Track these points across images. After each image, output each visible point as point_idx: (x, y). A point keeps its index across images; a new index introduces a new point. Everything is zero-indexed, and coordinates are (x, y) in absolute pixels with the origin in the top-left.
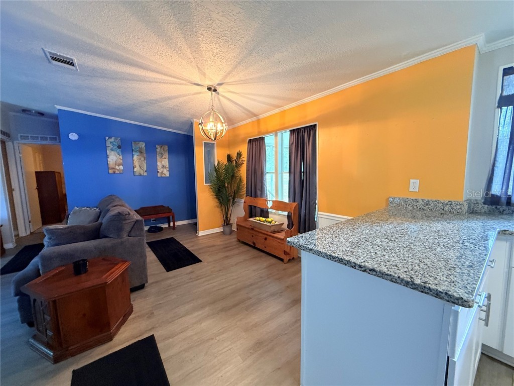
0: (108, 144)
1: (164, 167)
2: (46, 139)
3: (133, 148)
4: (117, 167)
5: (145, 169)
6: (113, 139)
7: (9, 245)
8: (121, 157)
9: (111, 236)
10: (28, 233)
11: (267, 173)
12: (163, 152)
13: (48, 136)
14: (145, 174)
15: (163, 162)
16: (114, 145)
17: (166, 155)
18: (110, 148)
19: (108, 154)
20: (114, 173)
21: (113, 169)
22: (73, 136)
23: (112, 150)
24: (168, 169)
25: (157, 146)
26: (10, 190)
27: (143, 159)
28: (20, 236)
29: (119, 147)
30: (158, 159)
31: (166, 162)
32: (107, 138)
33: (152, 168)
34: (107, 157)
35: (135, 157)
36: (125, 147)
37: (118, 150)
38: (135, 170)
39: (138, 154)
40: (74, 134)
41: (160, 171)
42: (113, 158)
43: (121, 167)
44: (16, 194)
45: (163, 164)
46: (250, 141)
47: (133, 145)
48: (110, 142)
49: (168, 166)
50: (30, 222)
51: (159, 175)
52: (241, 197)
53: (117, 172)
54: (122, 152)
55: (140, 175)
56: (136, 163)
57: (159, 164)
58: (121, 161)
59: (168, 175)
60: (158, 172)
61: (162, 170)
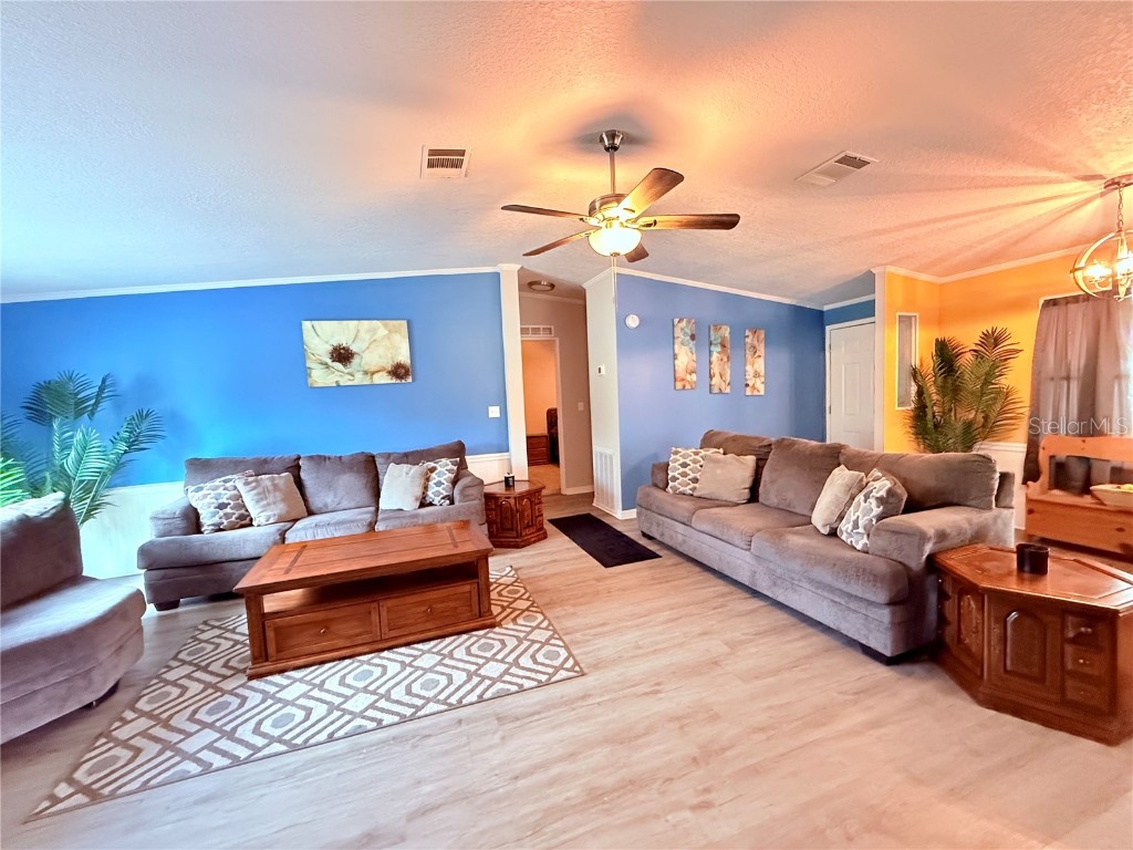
0: (678, 333)
1: (757, 375)
3: (712, 338)
4: (688, 377)
5: (728, 379)
6: (684, 324)
8: (694, 357)
12: (756, 344)
13: (542, 327)
14: (728, 390)
15: (756, 365)
16: (685, 334)
17: (761, 349)
18: (679, 340)
19: (676, 351)
20: (684, 387)
21: (683, 380)
22: (634, 322)
23: (682, 343)
24: (763, 379)
25: (747, 333)
27: (726, 359)
29: (692, 337)
30: (749, 355)
31: (760, 365)
32: (676, 320)
33: (738, 378)
34: (675, 357)
35: (715, 356)
36: (700, 337)
37: (692, 343)
38: (714, 382)
39: (719, 349)
41: (751, 384)
42: (684, 358)
43: (694, 377)
45: (756, 369)
47: (712, 332)
48: (682, 329)
49: (762, 373)
51: (749, 392)
53: (687, 386)
54: (696, 345)
55: (721, 392)
56: (716, 370)
57: (749, 368)
58: (695, 364)
59: (762, 393)
60: (747, 385)
61: (754, 380)
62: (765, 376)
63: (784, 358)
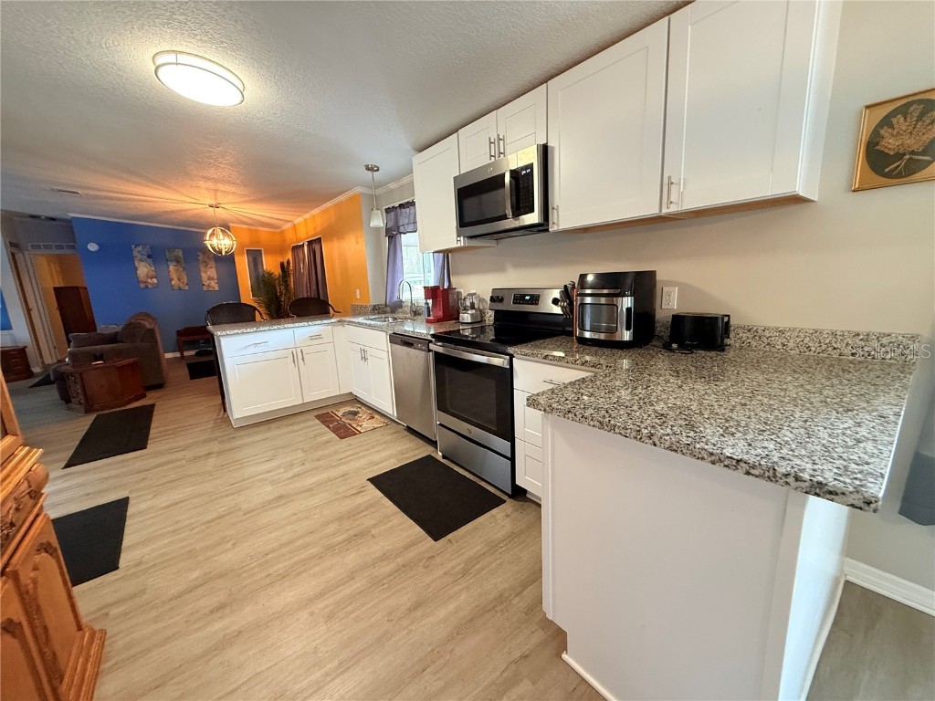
0: (135, 253)
1: (210, 278)
2: (62, 247)
3: (168, 258)
4: (149, 280)
5: (186, 281)
6: (140, 248)
7: (36, 370)
8: (153, 268)
10: (55, 361)
12: (207, 260)
14: (187, 288)
16: (142, 255)
17: (212, 263)
18: (138, 258)
19: (136, 265)
20: (147, 287)
21: (145, 282)
22: (93, 247)
23: (141, 260)
24: (216, 281)
26: (29, 311)
27: (181, 269)
28: (46, 363)
29: (149, 257)
30: (202, 269)
31: (212, 272)
32: (133, 246)
33: (195, 280)
34: (136, 269)
35: (171, 268)
36: (155, 256)
37: (149, 260)
38: (173, 283)
39: (175, 263)
40: (93, 244)
41: (206, 284)
42: (143, 270)
43: (155, 280)
44: (35, 314)
45: (210, 274)
47: (167, 253)
48: (137, 251)
49: (214, 277)
50: (55, 348)
51: (205, 288)
53: (150, 286)
54: (153, 262)
55: (180, 289)
56: (174, 276)
57: (203, 275)
58: (154, 273)
59: (217, 289)
60: (203, 285)
61: (208, 282)
62: (217, 278)
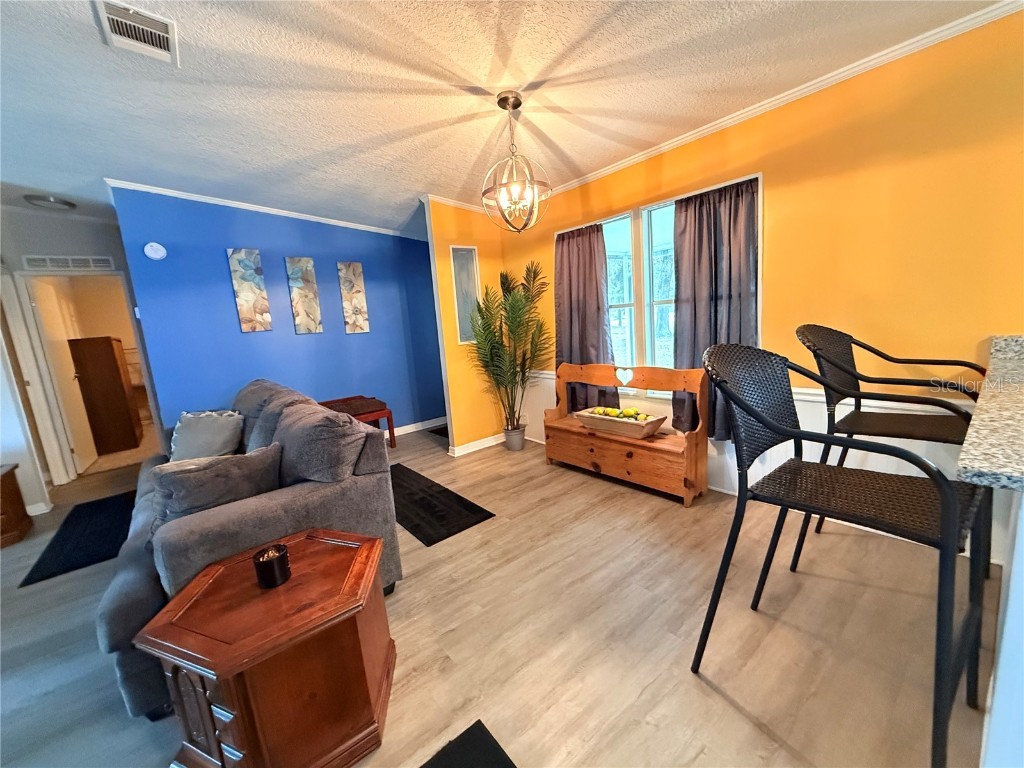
0: (234, 265)
1: (357, 311)
2: (86, 263)
3: (289, 273)
4: (258, 317)
5: (319, 317)
6: (242, 255)
8: (265, 294)
9: (315, 477)
10: (73, 476)
11: (611, 307)
12: (352, 278)
13: (90, 258)
14: (320, 329)
15: (355, 301)
16: (246, 267)
17: (360, 284)
18: (238, 274)
19: (236, 288)
20: (254, 329)
21: (251, 321)
22: (155, 251)
23: (243, 278)
24: (366, 316)
25: (340, 266)
26: (23, 385)
27: (311, 295)
28: (56, 483)
29: (258, 271)
30: (344, 292)
31: (360, 300)
32: (230, 251)
33: (334, 318)
34: (235, 294)
35: (296, 293)
36: (270, 271)
37: (258, 278)
38: (298, 320)
39: (301, 284)
40: (155, 244)
41: (351, 322)
42: (249, 296)
43: (267, 317)
44: (35, 393)
45: (356, 303)
46: (561, 238)
47: (288, 265)
48: (237, 259)
49: (365, 309)
50: (72, 451)
51: (349, 330)
52: (543, 366)
53: (259, 328)
54: (265, 281)
55: (310, 332)
56: (299, 307)
57: (346, 304)
58: (266, 303)
59: (367, 330)
60: (346, 323)
61: (354, 317)
62: (369, 312)
63: (392, 293)
